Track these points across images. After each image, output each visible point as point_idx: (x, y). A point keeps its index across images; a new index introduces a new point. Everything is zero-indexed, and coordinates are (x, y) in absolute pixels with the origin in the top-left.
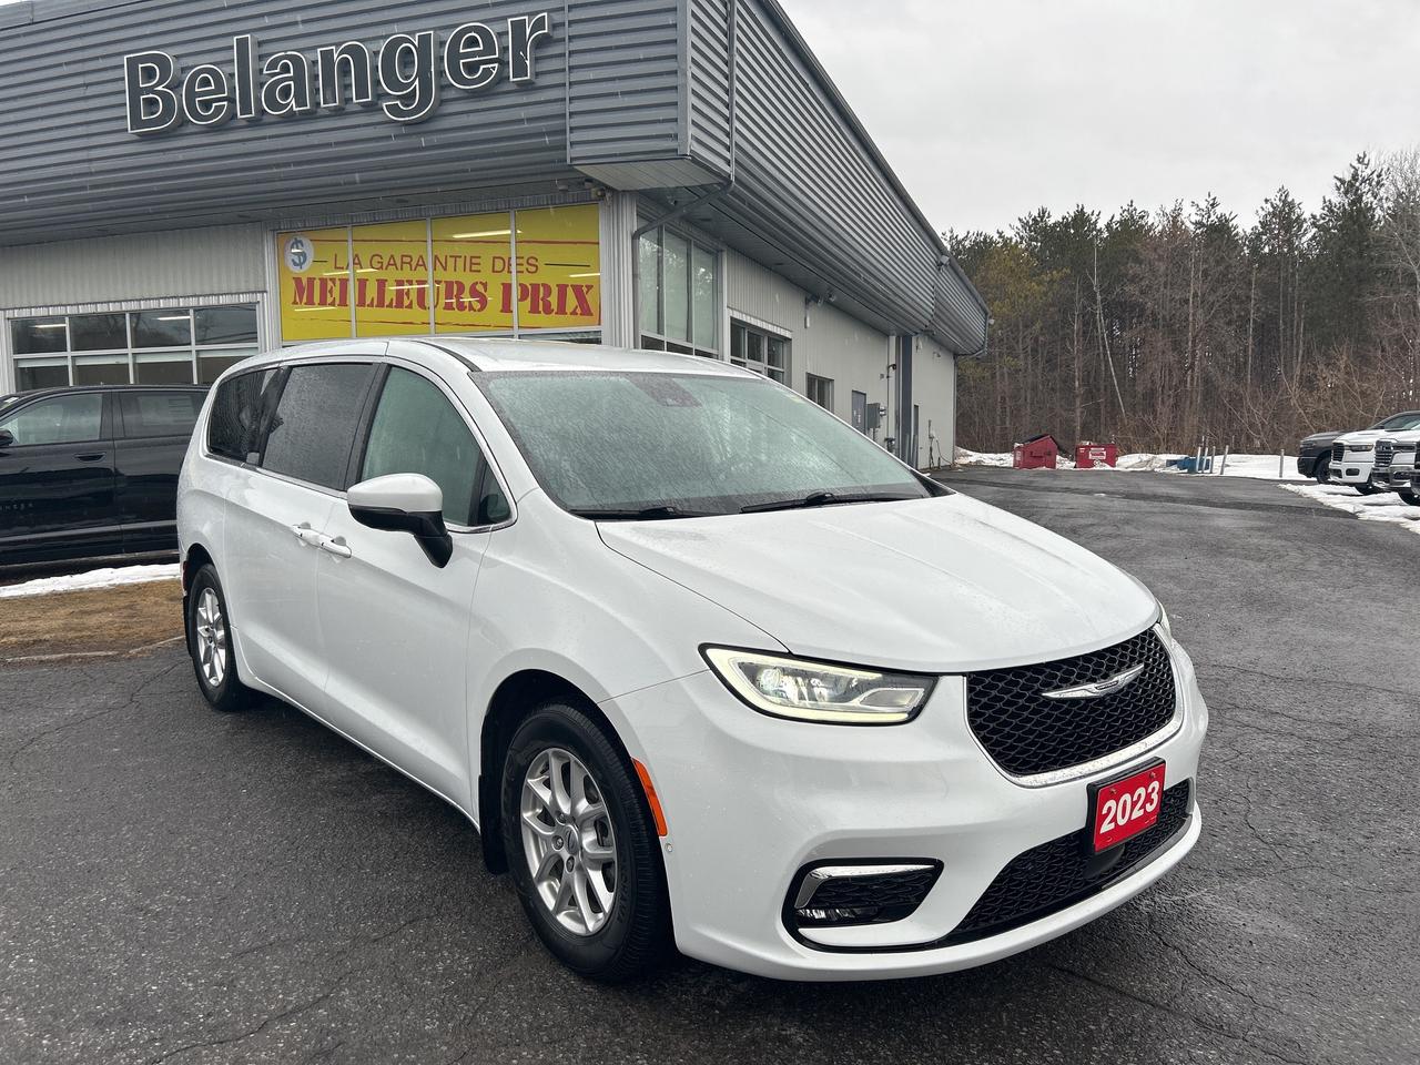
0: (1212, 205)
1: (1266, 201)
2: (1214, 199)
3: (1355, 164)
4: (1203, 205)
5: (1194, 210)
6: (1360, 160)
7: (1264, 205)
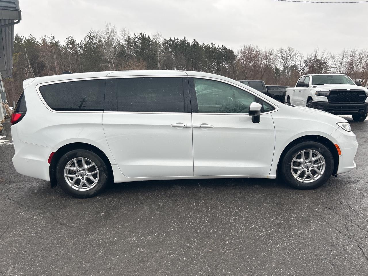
0: (53, 38)
1: (67, 39)
2: (53, 36)
3: (90, 32)
4: (51, 38)
5: (49, 39)
6: (91, 31)
7: (66, 40)
